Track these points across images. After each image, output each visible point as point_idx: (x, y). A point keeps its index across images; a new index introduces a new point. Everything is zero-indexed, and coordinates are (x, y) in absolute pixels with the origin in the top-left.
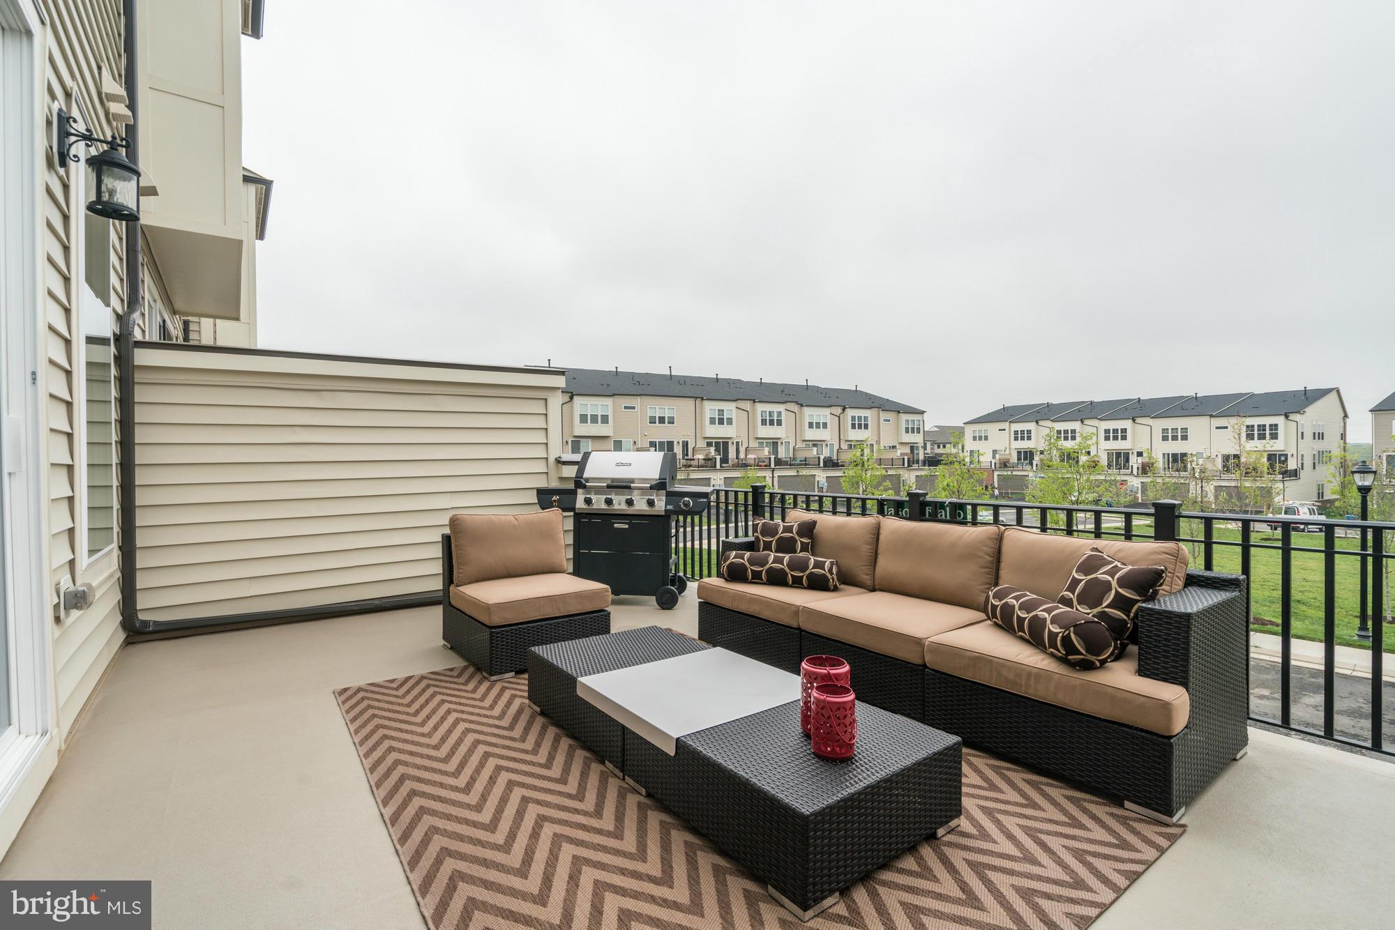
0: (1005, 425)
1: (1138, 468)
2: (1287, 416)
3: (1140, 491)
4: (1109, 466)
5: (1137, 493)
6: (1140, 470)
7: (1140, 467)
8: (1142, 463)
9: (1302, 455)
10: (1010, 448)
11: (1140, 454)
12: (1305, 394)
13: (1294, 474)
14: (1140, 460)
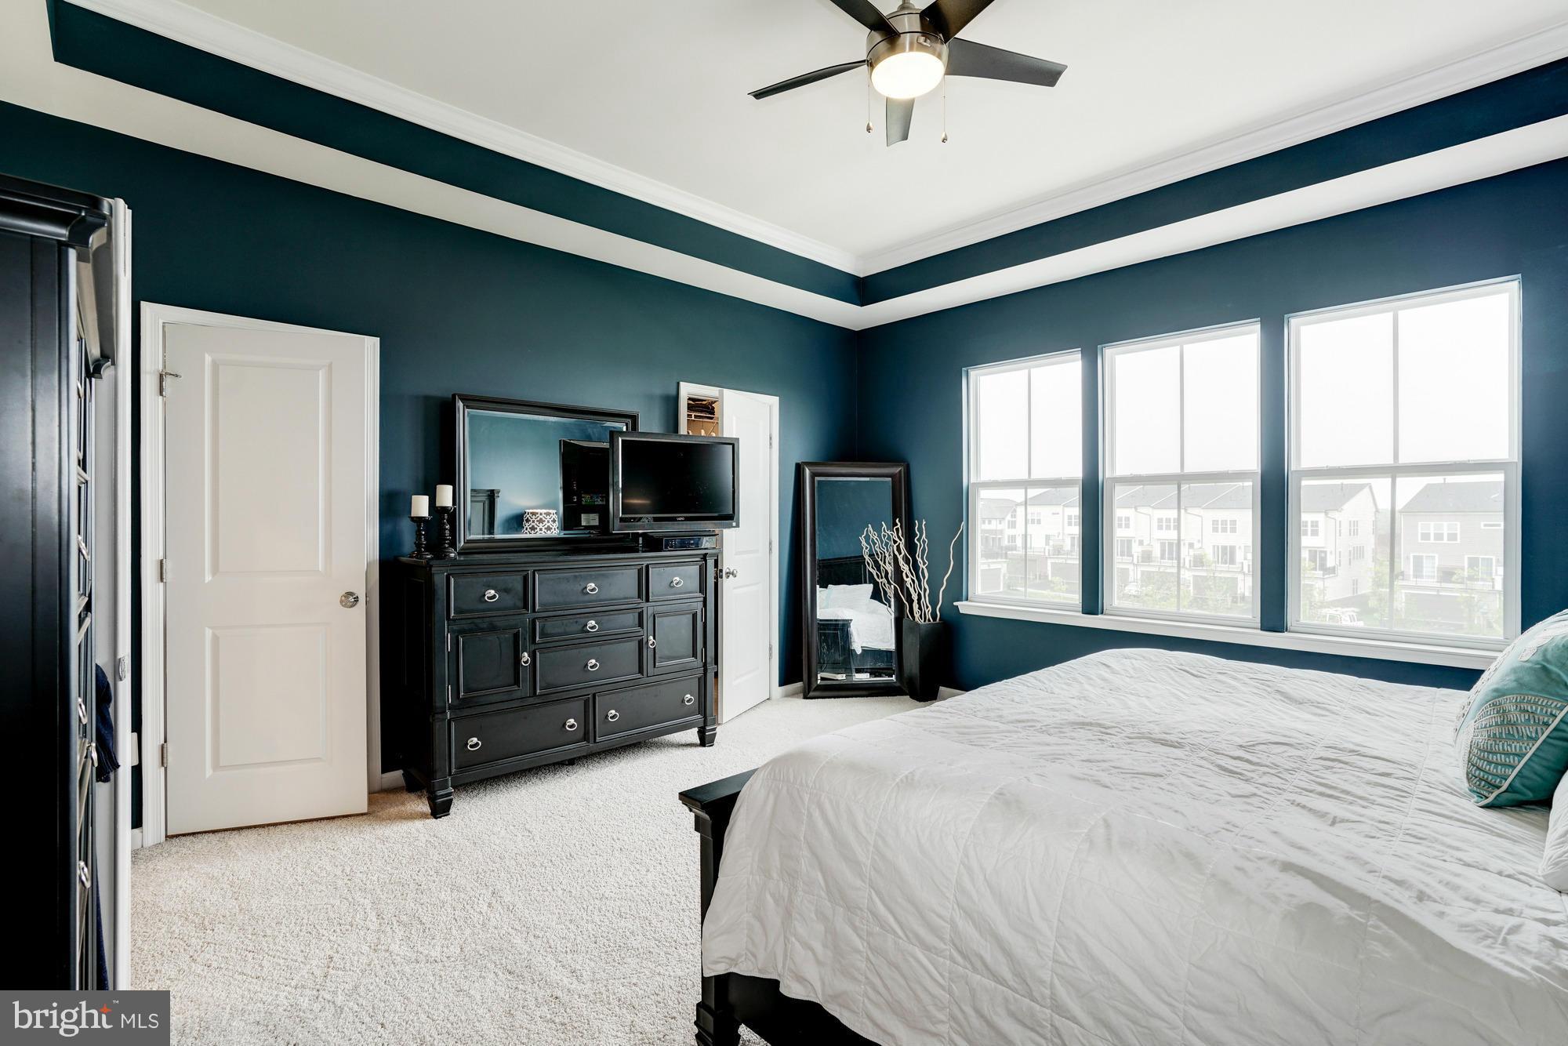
0: (1059, 509)
1: (1190, 561)
2: (1326, 513)
3: (1192, 585)
4: (1163, 557)
5: (1188, 586)
6: (1192, 563)
7: (1192, 559)
8: (1194, 554)
9: (1340, 552)
10: (1063, 533)
11: (1191, 545)
12: (1342, 489)
13: (1333, 570)
14: (1192, 552)
